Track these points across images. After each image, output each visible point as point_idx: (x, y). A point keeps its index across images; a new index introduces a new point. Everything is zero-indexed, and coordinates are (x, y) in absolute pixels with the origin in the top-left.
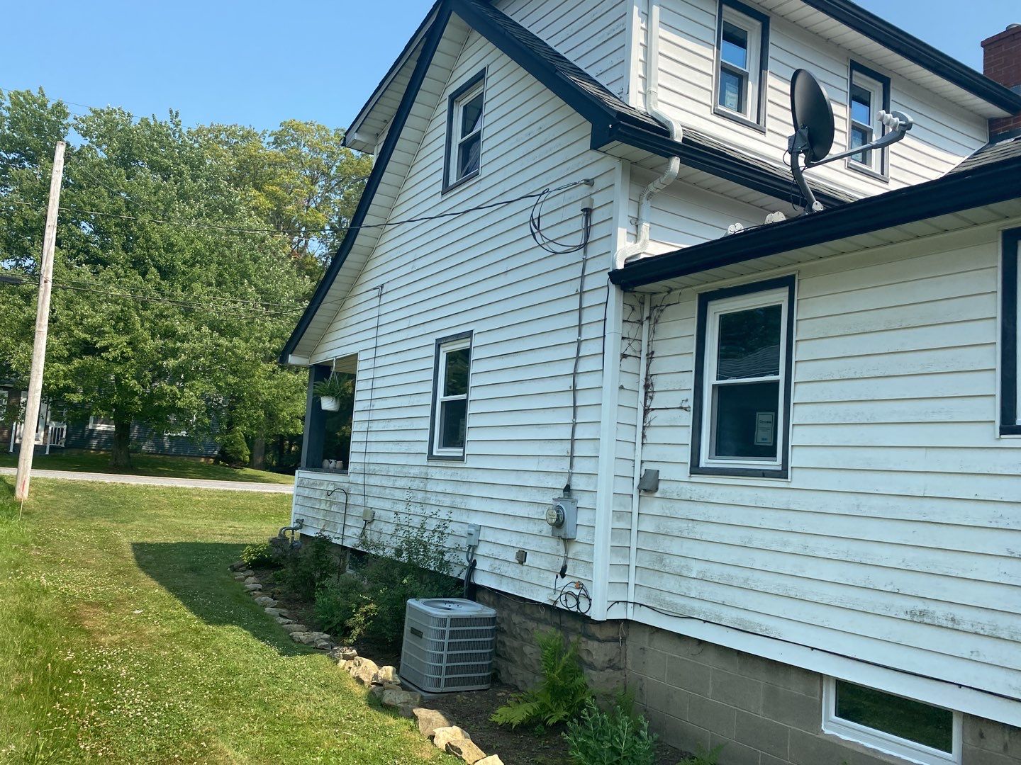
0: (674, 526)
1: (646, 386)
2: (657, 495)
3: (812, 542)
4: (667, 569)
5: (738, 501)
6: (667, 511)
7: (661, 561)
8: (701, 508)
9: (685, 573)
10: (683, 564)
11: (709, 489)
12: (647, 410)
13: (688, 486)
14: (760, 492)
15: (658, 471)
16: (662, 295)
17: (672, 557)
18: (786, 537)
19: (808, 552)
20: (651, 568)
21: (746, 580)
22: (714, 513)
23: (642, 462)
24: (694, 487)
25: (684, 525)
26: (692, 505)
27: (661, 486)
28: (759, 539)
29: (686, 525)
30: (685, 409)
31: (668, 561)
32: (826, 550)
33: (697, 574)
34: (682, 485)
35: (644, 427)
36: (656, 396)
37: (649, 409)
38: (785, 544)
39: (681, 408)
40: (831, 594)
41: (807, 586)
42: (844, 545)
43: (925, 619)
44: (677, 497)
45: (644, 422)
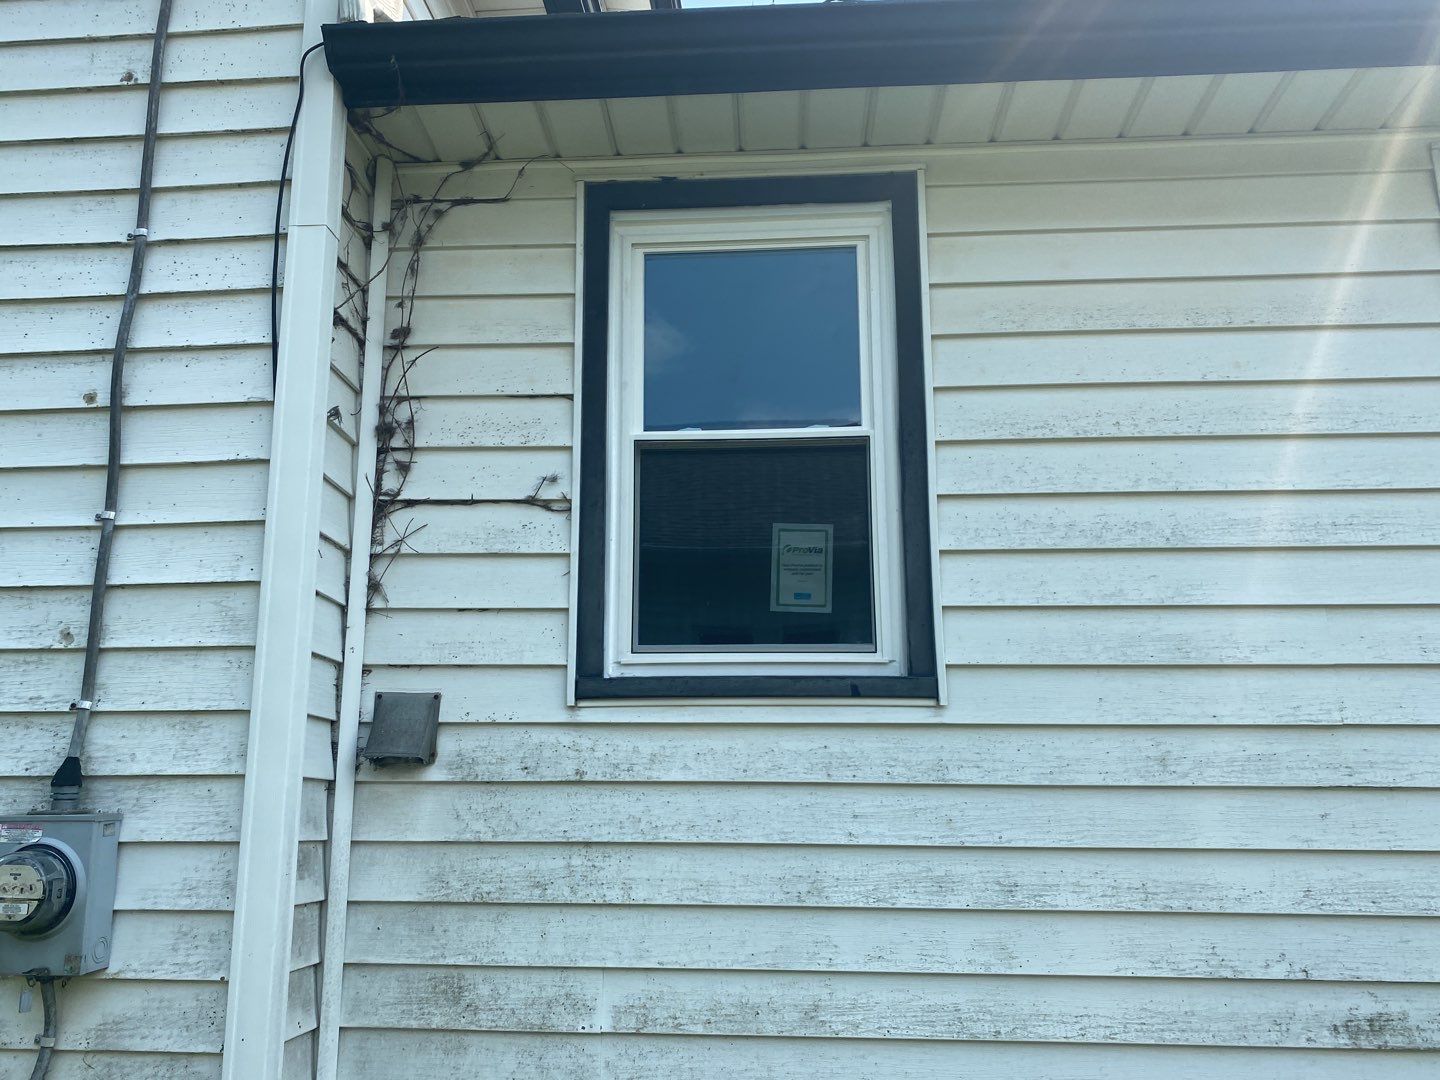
0: (510, 873)
1: (384, 431)
2: (434, 773)
3: (1027, 870)
4: (485, 1020)
5: (760, 772)
6: (479, 826)
7: (456, 995)
8: (624, 803)
9: (563, 1021)
10: (550, 992)
11: (647, 744)
12: (384, 506)
13: (566, 737)
14: (836, 742)
15: (437, 697)
16: (441, 171)
17: (500, 975)
18: (940, 865)
19: (1021, 900)
20: (414, 1024)
21: (812, 1012)
22: (672, 815)
23: (367, 670)
24: (585, 739)
25: (551, 863)
26: (584, 797)
27: (447, 744)
28: (846, 879)
29: (560, 863)
30: (546, 505)
31: (484, 990)
32: (1078, 888)
33: (616, 1019)
34: (537, 736)
35: (374, 557)
36: (422, 464)
37: (393, 502)
38: (941, 885)
39: (531, 501)
40: (1107, 1011)
41: (1024, 999)
42: (1128, 871)
43: (1388, 1038)
44: (521, 776)
45: (373, 542)
